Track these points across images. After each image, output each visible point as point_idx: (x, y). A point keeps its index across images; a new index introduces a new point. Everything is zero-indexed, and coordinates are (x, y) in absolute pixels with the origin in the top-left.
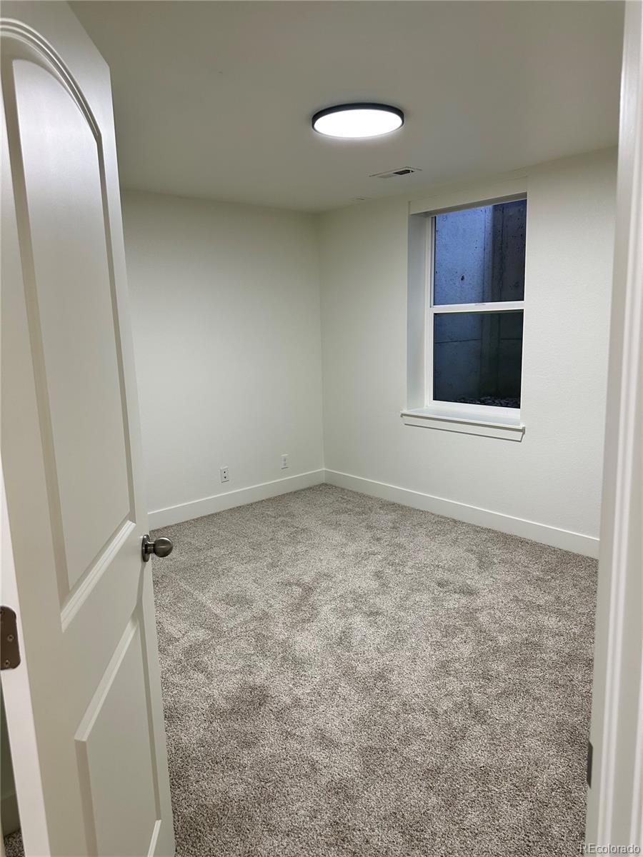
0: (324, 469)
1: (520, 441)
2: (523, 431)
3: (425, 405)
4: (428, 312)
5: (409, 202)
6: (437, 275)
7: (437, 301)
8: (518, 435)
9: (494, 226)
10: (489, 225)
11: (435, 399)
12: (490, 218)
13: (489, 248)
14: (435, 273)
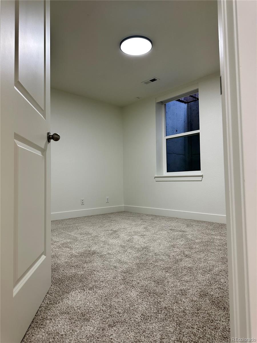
0: (123, 205)
1: (201, 181)
2: (202, 176)
3: (164, 174)
4: (164, 139)
5: (156, 98)
6: (167, 128)
7: (167, 135)
8: (200, 178)
9: (188, 114)
10: (186, 113)
11: (167, 172)
12: (186, 111)
13: (186, 122)
14: (166, 127)
